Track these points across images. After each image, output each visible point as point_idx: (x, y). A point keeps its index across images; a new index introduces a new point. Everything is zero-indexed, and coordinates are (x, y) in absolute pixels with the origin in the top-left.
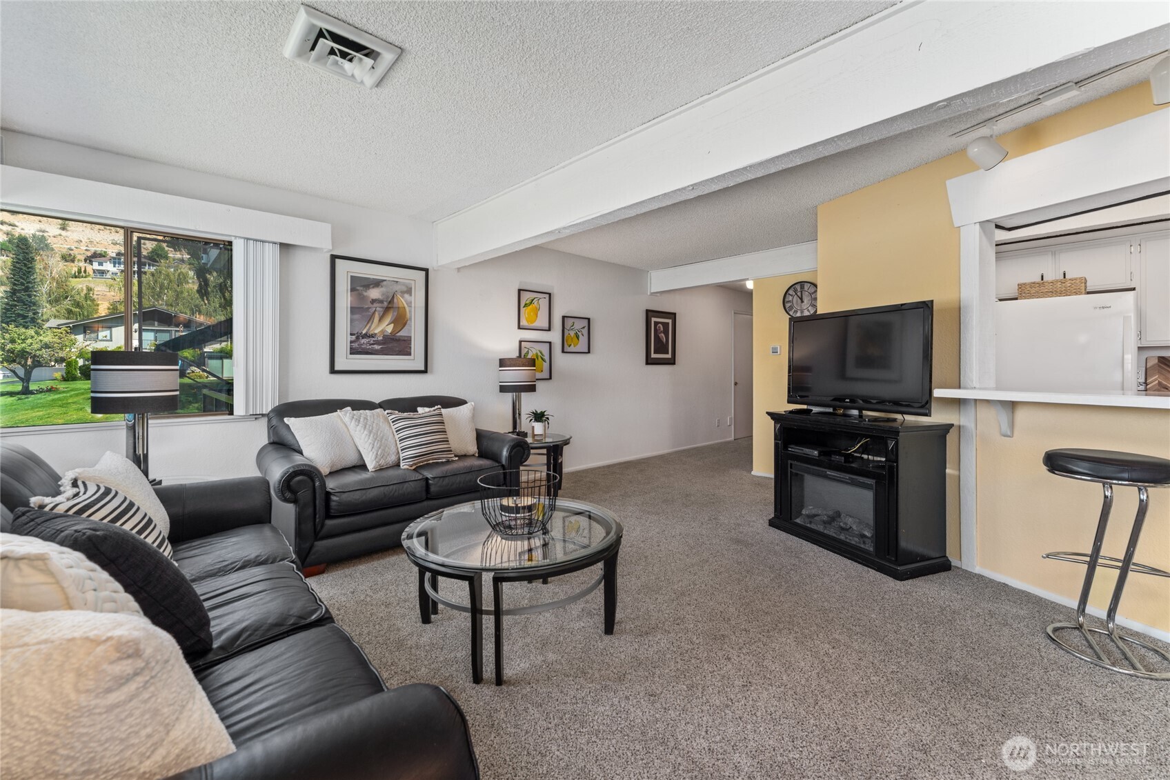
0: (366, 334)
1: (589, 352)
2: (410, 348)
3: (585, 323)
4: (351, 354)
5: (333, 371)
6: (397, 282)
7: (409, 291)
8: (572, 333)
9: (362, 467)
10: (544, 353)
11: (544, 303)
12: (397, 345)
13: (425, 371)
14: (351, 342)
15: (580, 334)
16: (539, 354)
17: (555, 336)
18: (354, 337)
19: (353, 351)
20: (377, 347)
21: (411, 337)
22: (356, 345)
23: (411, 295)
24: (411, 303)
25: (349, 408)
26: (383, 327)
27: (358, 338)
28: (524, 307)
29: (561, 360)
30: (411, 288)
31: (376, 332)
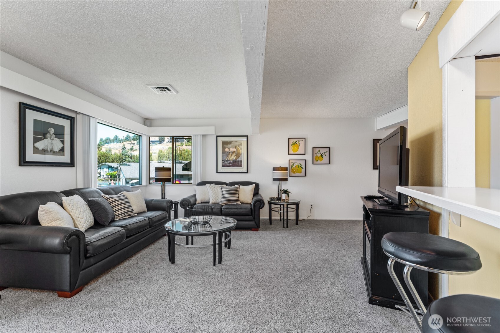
0: (227, 160)
1: (329, 164)
2: (242, 164)
3: (327, 150)
4: (222, 167)
5: (217, 172)
6: (237, 142)
7: (241, 145)
8: (319, 155)
9: (209, 202)
10: (302, 165)
11: (302, 143)
12: (237, 163)
13: (247, 173)
14: (222, 163)
15: (324, 155)
16: (300, 165)
17: (309, 157)
18: (223, 161)
19: (223, 166)
20: (230, 164)
21: (242, 160)
22: (224, 164)
23: (242, 146)
24: (242, 148)
25: (214, 184)
26: (233, 158)
27: (224, 161)
28: (291, 145)
29: (311, 167)
30: (242, 143)
31: (230, 159)
